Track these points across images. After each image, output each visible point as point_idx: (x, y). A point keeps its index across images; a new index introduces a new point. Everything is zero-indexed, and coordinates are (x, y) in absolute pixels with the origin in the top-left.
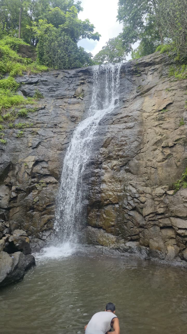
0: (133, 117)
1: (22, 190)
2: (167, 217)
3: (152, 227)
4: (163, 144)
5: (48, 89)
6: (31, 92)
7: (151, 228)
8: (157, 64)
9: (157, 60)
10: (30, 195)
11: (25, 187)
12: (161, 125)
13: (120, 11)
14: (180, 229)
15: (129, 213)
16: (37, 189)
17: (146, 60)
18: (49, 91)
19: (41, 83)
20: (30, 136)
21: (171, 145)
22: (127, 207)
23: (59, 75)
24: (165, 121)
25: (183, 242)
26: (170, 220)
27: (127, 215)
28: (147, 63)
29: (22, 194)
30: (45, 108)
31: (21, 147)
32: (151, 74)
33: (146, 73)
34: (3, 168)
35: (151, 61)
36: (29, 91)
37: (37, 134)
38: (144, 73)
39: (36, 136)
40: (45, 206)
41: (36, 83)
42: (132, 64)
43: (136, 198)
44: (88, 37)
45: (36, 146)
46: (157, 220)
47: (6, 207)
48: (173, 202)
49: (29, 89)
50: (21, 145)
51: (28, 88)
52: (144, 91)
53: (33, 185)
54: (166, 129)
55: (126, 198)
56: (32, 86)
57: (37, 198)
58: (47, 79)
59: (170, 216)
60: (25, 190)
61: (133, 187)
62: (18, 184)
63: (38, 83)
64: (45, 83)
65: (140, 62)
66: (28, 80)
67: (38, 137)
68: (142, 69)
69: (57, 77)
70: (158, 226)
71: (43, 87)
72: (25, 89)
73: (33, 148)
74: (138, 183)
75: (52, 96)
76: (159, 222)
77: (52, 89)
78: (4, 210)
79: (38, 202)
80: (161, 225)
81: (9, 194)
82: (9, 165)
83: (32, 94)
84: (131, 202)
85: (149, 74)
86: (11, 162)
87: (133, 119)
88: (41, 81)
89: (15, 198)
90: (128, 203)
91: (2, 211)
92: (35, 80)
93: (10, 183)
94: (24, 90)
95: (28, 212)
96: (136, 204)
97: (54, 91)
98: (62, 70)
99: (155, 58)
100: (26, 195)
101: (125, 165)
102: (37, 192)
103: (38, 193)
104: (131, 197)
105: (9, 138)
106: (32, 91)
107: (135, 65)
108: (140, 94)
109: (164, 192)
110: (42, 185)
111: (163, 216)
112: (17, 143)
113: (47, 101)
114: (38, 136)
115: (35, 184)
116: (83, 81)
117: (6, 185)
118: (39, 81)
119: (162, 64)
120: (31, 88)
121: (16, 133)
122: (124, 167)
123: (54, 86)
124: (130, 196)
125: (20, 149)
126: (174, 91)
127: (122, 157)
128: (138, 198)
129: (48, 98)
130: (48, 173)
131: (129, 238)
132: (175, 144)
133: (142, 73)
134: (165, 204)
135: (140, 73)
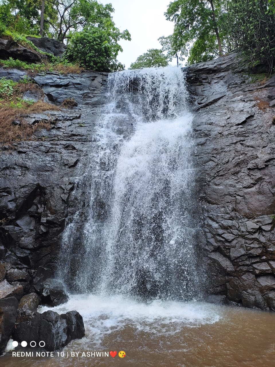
0: (202, 132)
1: (56, 223)
2: (264, 261)
3: (244, 274)
4: (250, 166)
5: (83, 94)
6: (59, 96)
7: (242, 275)
8: (223, 72)
9: (223, 66)
11: (60, 219)
12: (243, 142)
15: (209, 256)
17: (209, 66)
18: (83, 97)
19: (73, 86)
20: (64, 151)
21: (262, 167)
22: (207, 248)
23: (97, 78)
24: (247, 137)
26: (270, 265)
27: (207, 258)
28: (210, 70)
29: (55, 229)
30: (80, 117)
31: (53, 164)
32: (215, 83)
33: (209, 81)
34: (27, 192)
35: (215, 67)
36: (57, 94)
37: (74, 148)
38: (207, 81)
39: (73, 151)
41: (66, 86)
42: (190, 70)
43: (218, 235)
45: (73, 164)
46: (250, 265)
47: (31, 246)
48: (271, 241)
49: (57, 93)
50: (52, 162)
51: (56, 91)
52: (210, 102)
54: (251, 147)
56: (60, 89)
58: (80, 82)
59: (270, 260)
60: (59, 223)
61: (213, 220)
62: (49, 215)
63: (69, 87)
64: (78, 86)
65: (202, 68)
66: (55, 82)
67: (75, 153)
68: (204, 76)
69: (93, 80)
70: (253, 274)
71: (76, 91)
72: (52, 93)
73: (70, 167)
74: (219, 215)
75: (87, 104)
76: (254, 267)
77: (87, 95)
78: (28, 252)
80: (257, 272)
81: (35, 228)
82: (36, 189)
83: (61, 99)
85: (213, 82)
86: (39, 184)
87: (202, 134)
88: (73, 83)
89: (45, 234)
90: (208, 242)
91: (25, 253)
92: (65, 82)
93: (38, 213)
94: (50, 93)
96: (219, 244)
97: (90, 97)
98: (100, 73)
99: (220, 64)
100: (61, 231)
101: (199, 191)
104: (212, 233)
105: (35, 153)
106: (61, 95)
107: (195, 72)
108: (204, 105)
109: (258, 227)
111: (258, 260)
112: (47, 160)
113: (82, 109)
114: (75, 151)
117: (31, 216)
118: (70, 84)
119: (229, 71)
120: (58, 92)
121: (45, 147)
122: (198, 194)
123: (89, 91)
124: (210, 232)
125: (52, 167)
126: (251, 102)
128: (222, 235)
129: (82, 105)
132: (267, 166)
133: (204, 81)
134: (261, 243)
135: (202, 81)
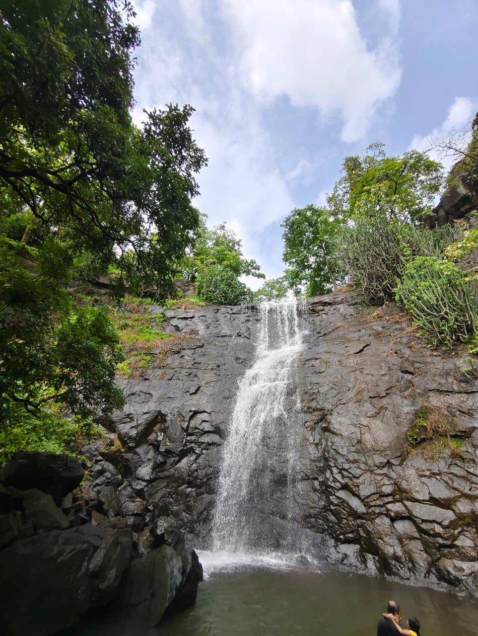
0: (322, 360)
1: (174, 453)
2: (398, 501)
3: (377, 517)
5: (206, 326)
7: (375, 519)
8: (338, 304)
10: (185, 460)
11: (178, 448)
13: (285, 255)
14: (424, 521)
15: (336, 495)
16: (196, 453)
19: (198, 318)
20: (186, 378)
21: (383, 395)
22: (333, 485)
23: (220, 310)
25: (434, 546)
26: (405, 506)
27: (334, 497)
28: (326, 303)
29: (173, 459)
30: (203, 345)
32: (332, 314)
34: (149, 419)
35: (331, 300)
37: (196, 376)
39: (195, 379)
40: (206, 479)
41: (192, 318)
43: (345, 469)
44: (253, 275)
45: (194, 391)
46: (383, 506)
47: (147, 478)
52: (328, 332)
53: (189, 446)
55: (328, 471)
57: (195, 465)
59: (404, 499)
60: (177, 453)
61: (338, 453)
62: (168, 443)
63: (194, 318)
64: (202, 318)
67: (197, 381)
68: (321, 308)
69: (217, 312)
70: (387, 517)
73: (190, 393)
75: (210, 334)
76: (387, 508)
78: (145, 484)
79: (196, 473)
80: (392, 514)
81: (153, 457)
82: (157, 416)
84: (338, 477)
86: (160, 411)
87: (322, 363)
88: (198, 316)
89: (163, 464)
90: (333, 478)
91: (141, 485)
92: (190, 315)
93: (157, 441)
94: (177, 325)
95: (180, 488)
96: (346, 480)
98: (223, 306)
99: (335, 298)
100: (179, 461)
101: (321, 420)
102: (195, 456)
103: (196, 459)
104: (338, 468)
107: (312, 304)
108: (323, 335)
109: (386, 460)
110: (202, 446)
111: (391, 499)
114: (197, 378)
115: (193, 445)
116: (248, 319)
117: (150, 444)
118: (196, 316)
119: (344, 304)
122: (320, 424)
123: (213, 322)
124: (335, 466)
125: (174, 394)
127: (316, 410)
128: (349, 470)
130: (212, 430)
131: (341, 537)
132: (387, 394)
134: (392, 479)
135: (318, 312)
